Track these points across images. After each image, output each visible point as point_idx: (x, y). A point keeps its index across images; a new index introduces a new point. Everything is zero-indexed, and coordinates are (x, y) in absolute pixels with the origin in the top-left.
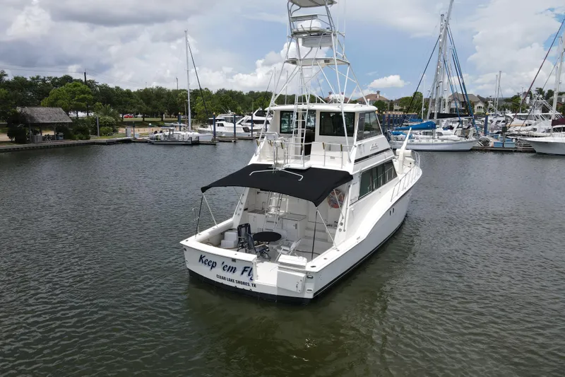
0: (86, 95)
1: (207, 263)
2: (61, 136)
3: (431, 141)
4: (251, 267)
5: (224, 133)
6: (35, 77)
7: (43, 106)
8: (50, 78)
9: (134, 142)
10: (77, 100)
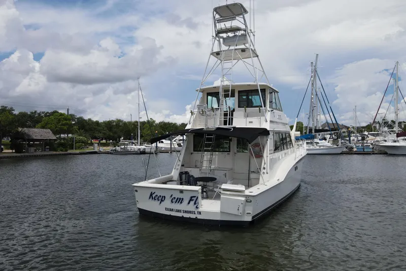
0: (68, 122)
1: (157, 198)
2: (48, 149)
3: (312, 147)
4: (196, 196)
5: (164, 148)
6: (34, 112)
7: (37, 128)
8: (43, 113)
9: (99, 153)
10: (61, 125)
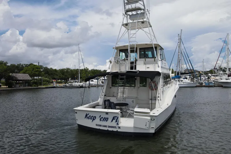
0: (38, 69)
1: (90, 118)
2: (27, 85)
3: (180, 83)
4: (117, 116)
5: (94, 84)
6: (19, 64)
7: (21, 73)
8: (24, 65)
9: (57, 88)
10: (34, 71)
